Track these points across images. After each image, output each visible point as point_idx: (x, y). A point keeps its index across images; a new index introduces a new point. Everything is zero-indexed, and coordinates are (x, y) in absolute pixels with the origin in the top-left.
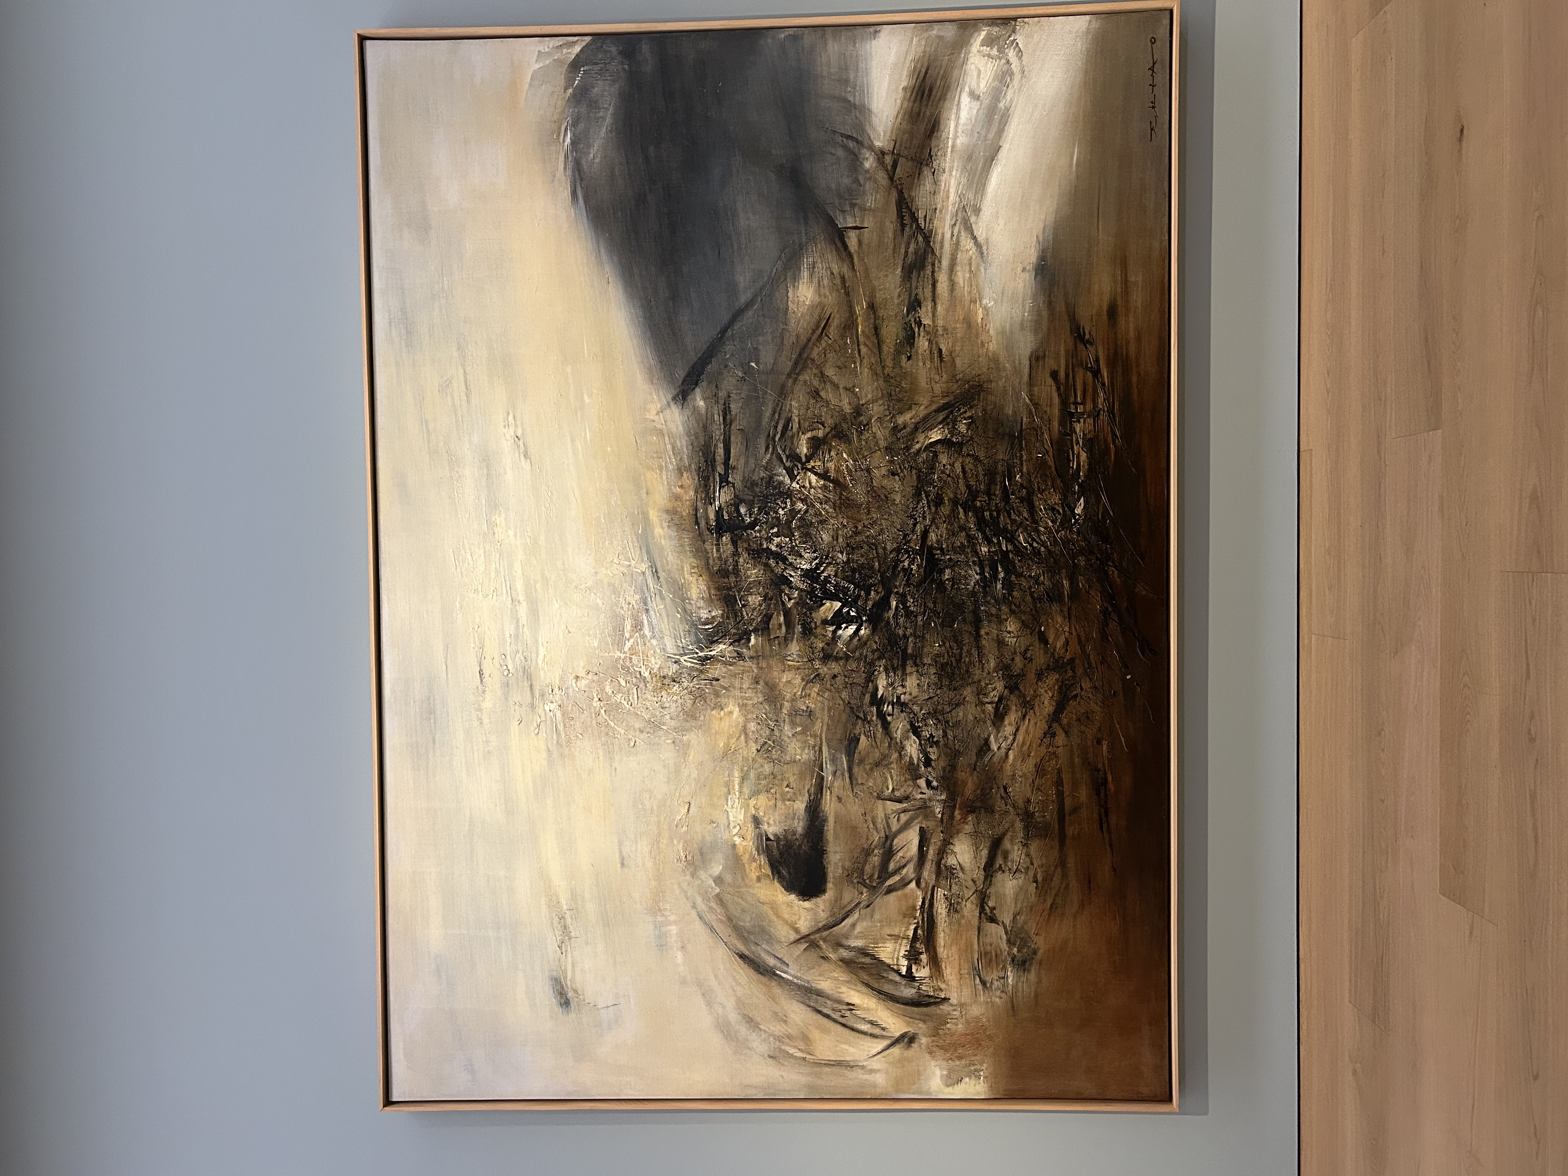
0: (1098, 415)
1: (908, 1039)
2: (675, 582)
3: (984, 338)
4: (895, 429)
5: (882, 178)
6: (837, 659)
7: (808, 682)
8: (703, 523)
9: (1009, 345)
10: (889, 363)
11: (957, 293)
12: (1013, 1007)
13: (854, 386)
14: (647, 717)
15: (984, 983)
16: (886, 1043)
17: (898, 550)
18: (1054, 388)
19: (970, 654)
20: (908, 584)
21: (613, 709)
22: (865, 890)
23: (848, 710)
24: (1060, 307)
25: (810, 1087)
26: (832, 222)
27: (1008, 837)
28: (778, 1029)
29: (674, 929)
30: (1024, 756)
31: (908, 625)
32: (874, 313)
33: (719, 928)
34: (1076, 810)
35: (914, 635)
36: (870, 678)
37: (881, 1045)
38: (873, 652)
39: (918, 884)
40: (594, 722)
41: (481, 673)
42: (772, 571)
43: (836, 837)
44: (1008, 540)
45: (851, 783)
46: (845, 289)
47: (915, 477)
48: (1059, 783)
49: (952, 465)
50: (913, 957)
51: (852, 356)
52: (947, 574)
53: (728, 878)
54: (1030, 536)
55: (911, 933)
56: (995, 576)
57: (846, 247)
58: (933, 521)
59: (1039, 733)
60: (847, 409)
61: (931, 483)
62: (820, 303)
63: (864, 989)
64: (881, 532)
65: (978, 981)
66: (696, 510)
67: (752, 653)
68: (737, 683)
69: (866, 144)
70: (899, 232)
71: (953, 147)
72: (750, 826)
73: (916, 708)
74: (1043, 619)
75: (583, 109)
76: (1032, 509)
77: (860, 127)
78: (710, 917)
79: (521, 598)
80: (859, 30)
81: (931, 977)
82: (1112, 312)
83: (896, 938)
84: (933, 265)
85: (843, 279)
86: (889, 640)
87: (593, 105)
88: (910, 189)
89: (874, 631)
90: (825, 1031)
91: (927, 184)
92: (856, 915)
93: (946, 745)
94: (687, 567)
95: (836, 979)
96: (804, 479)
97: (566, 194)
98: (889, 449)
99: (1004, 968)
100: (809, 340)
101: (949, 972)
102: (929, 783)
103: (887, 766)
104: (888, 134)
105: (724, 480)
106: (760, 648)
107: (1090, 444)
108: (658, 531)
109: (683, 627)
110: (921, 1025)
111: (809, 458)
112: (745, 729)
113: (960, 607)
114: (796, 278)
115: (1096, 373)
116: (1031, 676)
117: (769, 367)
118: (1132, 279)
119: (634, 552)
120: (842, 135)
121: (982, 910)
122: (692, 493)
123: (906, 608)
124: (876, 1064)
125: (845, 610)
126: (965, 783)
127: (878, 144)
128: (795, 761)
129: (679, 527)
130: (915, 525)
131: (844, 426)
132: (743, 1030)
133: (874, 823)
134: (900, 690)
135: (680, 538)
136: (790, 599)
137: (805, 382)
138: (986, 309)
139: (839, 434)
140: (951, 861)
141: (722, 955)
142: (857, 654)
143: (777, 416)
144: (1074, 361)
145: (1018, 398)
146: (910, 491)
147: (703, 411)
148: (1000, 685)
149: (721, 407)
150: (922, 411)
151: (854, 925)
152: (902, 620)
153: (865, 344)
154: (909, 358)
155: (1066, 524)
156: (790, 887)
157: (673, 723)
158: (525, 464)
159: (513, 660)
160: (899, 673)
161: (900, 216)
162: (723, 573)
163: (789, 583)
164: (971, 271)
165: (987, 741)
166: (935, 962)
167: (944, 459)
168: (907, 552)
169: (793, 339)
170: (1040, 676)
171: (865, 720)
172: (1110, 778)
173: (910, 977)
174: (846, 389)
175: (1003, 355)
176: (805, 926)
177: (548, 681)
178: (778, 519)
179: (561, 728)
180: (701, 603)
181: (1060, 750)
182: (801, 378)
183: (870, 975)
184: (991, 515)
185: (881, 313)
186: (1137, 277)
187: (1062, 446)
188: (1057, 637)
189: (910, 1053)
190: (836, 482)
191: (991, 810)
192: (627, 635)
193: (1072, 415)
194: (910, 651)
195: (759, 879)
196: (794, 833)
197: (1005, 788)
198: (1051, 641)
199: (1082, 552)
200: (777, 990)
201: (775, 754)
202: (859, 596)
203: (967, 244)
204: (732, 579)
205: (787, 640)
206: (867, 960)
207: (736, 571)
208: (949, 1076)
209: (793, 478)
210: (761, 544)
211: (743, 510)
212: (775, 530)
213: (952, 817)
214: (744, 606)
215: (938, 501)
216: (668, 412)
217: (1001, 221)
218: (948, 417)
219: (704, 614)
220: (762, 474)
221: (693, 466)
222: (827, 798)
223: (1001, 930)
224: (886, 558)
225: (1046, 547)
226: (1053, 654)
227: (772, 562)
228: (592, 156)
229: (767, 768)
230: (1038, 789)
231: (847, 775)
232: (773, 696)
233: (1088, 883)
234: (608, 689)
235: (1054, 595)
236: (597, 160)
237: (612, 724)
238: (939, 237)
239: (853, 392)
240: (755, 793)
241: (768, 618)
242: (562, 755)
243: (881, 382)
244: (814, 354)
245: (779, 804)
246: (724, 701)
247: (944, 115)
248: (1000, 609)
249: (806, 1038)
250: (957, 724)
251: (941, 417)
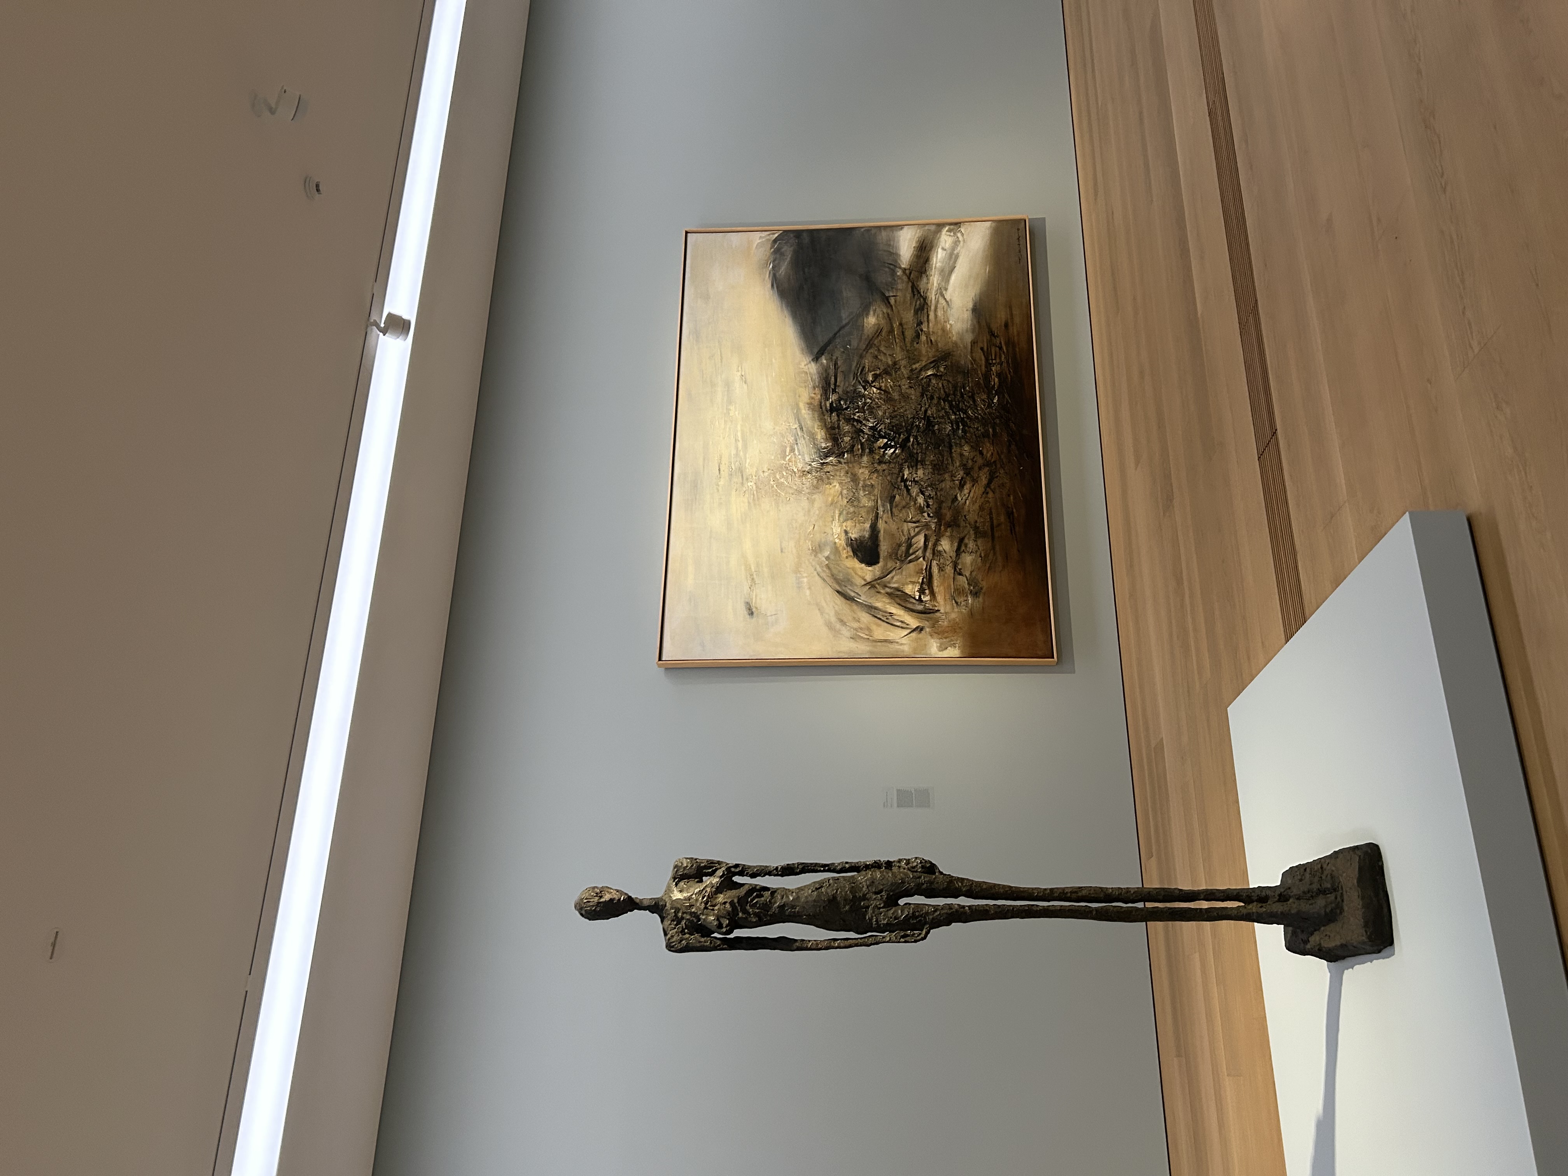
0: (1002, 364)
1: (920, 629)
2: (810, 432)
3: (950, 335)
4: (912, 370)
5: (905, 278)
6: (885, 463)
7: (871, 473)
8: (824, 408)
9: (962, 338)
10: (908, 345)
11: (938, 319)
12: (971, 614)
13: (893, 354)
14: (795, 488)
15: (957, 603)
16: (909, 631)
17: (914, 418)
18: (982, 354)
19: (947, 460)
20: (918, 432)
21: (780, 485)
22: (898, 562)
23: (890, 484)
24: (984, 323)
25: (871, 652)
26: (884, 294)
27: (968, 536)
28: (856, 625)
29: (805, 580)
30: (974, 502)
31: (918, 448)
32: (902, 327)
33: (827, 579)
34: (999, 525)
35: (921, 452)
36: (901, 470)
37: (906, 632)
38: (902, 460)
39: (924, 559)
40: (771, 491)
41: (719, 470)
42: (855, 427)
43: (884, 539)
44: (964, 413)
45: (892, 515)
46: (889, 319)
47: (921, 389)
48: (991, 513)
49: (938, 384)
50: (922, 591)
51: (892, 342)
52: (936, 427)
53: (832, 557)
54: (973, 411)
55: (920, 581)
56: (958, 428)
57: (889, 303)
58: (929, 406)
59: (981, 492)
60: (890, 363)
61: (928, 391)
62: (878, 323)
63: (898, 606)
64: (906, 410)
65: (954, 602)
66: (821, 403)
67: (845, 461)
68: (838, 474)
69: (898, 266)
70: (912, 298)
71: (935, 266)
72: (843, 534)
73: (922, 483)
74: (981, 445)
75: (778, 256)
76: (974, 401)
77: (896, 261)
78: (823, 574)
79: (740, 439)
80: (894, 228)
81: (931, 600)
82: (1006, 325)
83: (913, 583)
84: (927, 309)
85: (888, 314)
86: (910, 455)
87: (782, 254)
88: (917, 281)
89: (902, 451)
90: (879, 626)
91: (925, 280)
92: (894, 573)
93: (936, 498)
94: (816, 426)
95: (884, 602)
96: (870, 390)
97: (769, 285)
98: (909, 378)
99: (967, 596)
100: (873, 337)
101: (940, 598)
102: (929, 515)
103: (909, 508)
104: (908, 263)
105: (834, 391)
106: (849, 459)
107: (999, 375)
108: (803, 411)
109: (813, 451)
110: (927, 623)
111: (873, 382)
112: (841, 493)
113: (943, 441)
114: (867, 315)
115: (1001, 348)
116: (976, 468)
117: (855, 347)
118: (1014, 312)
119: (792, 419)
120: (888, 263)
121: (955, 570)
122: (819, 396)
123: (917, 441)
124: (904, 641)
125: (889, 442)
126: (946, 514)
127: (903, 266)
128: (865, 506)
129: (813, 410)
130: (921, 407)
131: (889, 369)
132: (838, 626)
133: (902, 532)
134: (915, 475)
135: (813, 414)
136: (863, 438)
137: (871, 353)
138: (951, 325)
139: (886, 372)
140: (940, 548)
141: (829, 591)
142: (895, 461)
143: (858, 366)
144: (990, 343)
145: (967, 357)
146: (918, 394)
147: (825, 364)
148: (962, 473)
149: (834, 363)
150: (924, 363)
151: (893, 578)
152: (915, 447)
153: (898, 339)
154: (917, 343)
155: (989, 406)
156: (861, 561)
157: (808, 491)
158: (745, 386)
159: (735, 464)
160: (914, 468)
161: (913, 291)
162: (833, 428)
163: (863, 432)
164: (944, 311)
165: (956, 496)
166: (933, 594)
167: (934, 381)
168: (917, 418)
169: (866, 337)
170: (980, 468)
171: (898, 488)
172: (1014, 510)
173: (920, 600)
174: (890, 355)
175: (959, 342)
176: (869, 578)
177: (750, 473)
178: (858, 406)
179: (755, 493)
180: (822, 441)
181: (990, 500)
182: (870, 351)
183: (900, 600)
184: (956, 403)
185: (905, 327)
186: (1016, 312)
187: (987, 376)
188: (987, 452)
189: (921, 636)
190: (885, 391)
191: (959, 526)
192: (787, 454)
193: (991, 364)
194: (919, 459)
195: (847, 557)
196: (864, 537)
197: (965, 516)
198: (985, 454)
199: (997, 417)
200: (855, 607)
201: (855, 503)
202: (896, 436)
203: (942, 301)
204: (837, 430)
205: (862, 455)
206: (899, 593)
207: (839, 427)
208: (940, 646)
209: (865, 390)
210: (851, 416)
211: (842, 403)
212: (857, 410)
213: (940, 529)
214: (842, 441)
215: (932, 398)
216: (809, 365)
217: (956, 293)
218: (935, 365)
219: (823, 445)
220: (851, 388)
221: (820, 385)
222: (880, 521)
223: (965, 579)
224: (908, 420)
225: (981, 416)
226: (986, 460)
227: (855, 423)
228: (781, 272)
229: (852, 510)
230: (981, 516)
231: (890, 512)
232: (855, 479)
233: (1006, 557)
234: (778, 477)
235: (986, 435)
236: (783, 274)
237: (779, 491)
238: (930, 299)
239: (893, 356)
240: (846, 520)
241: (853, 446)
242: (755, 504)
243: (905, 352)
244: (876, 342)
245: (857, 525)
246: (832, 481)
247: (930, 257)
248: (961, 441)
249: (869, 629)
250: (942, 490)
251: (932, 365)
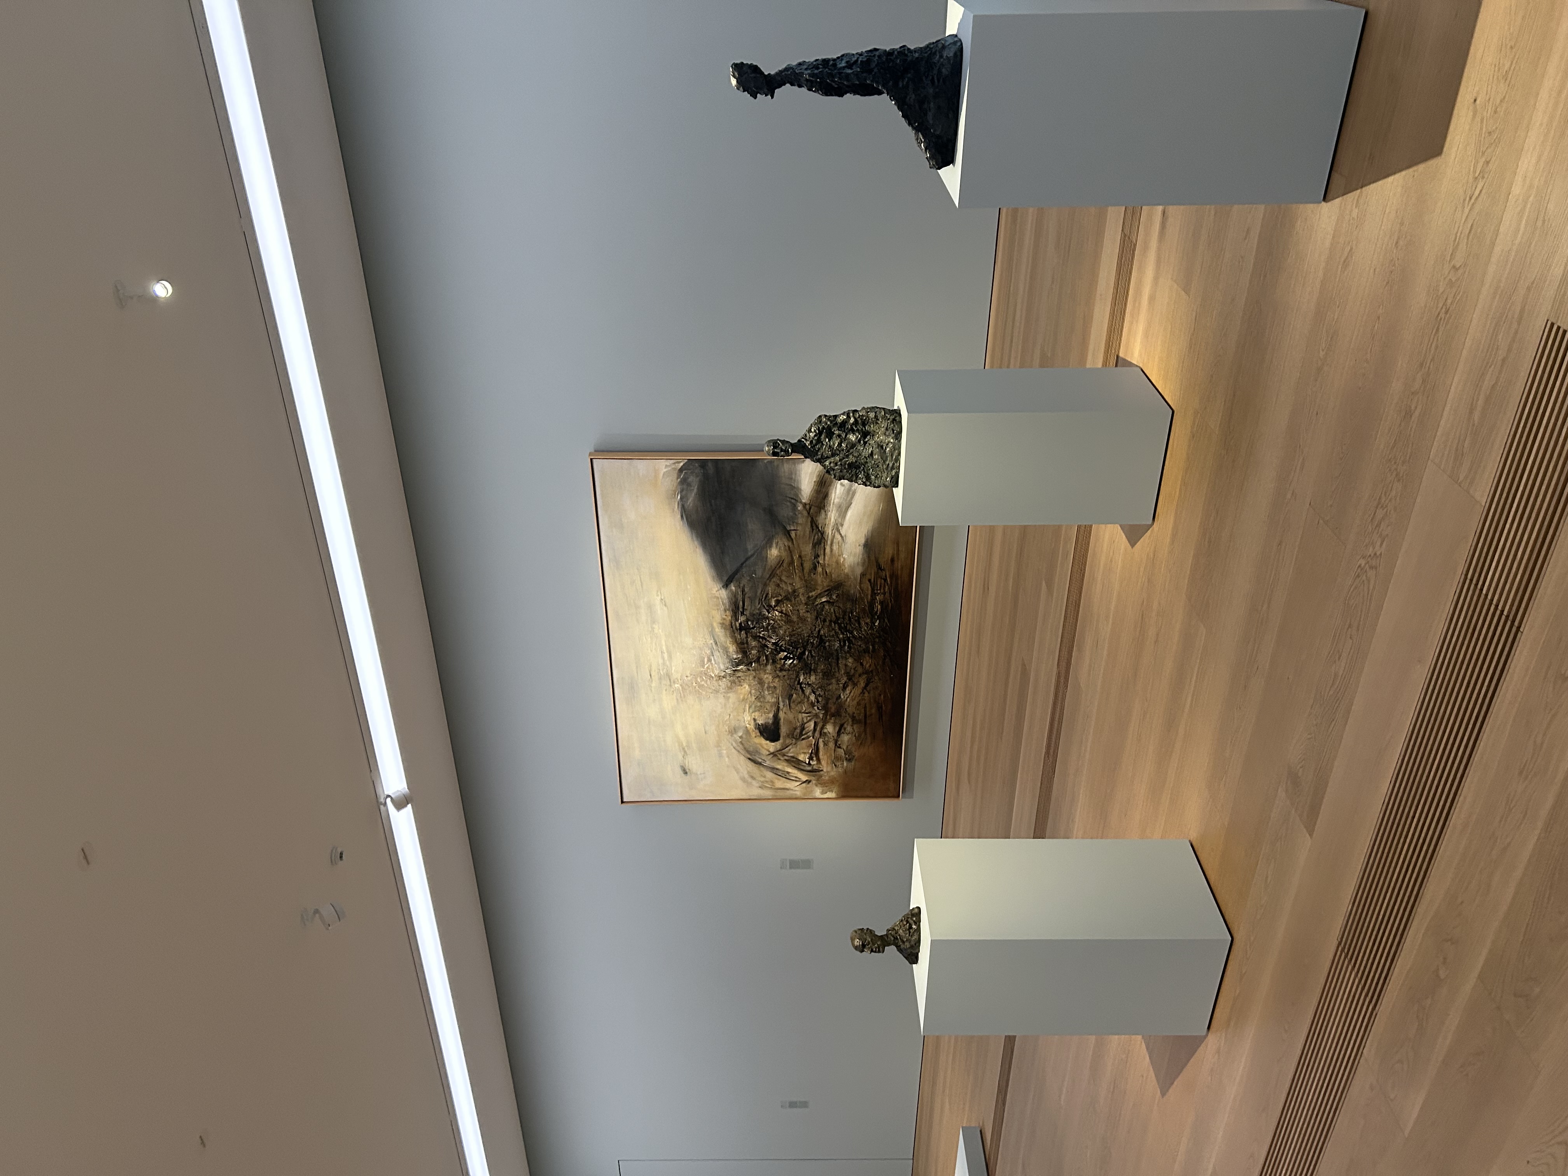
0: (885, 594)
1: (808, 782)
2: (723, 646)
3: (843, 568)
4: (809, 597)
5: (805, 513)
6: (785, 670)
7: (774, 678)
8: (734, 627)
9: (852, 568)
10: (806, 575)
11: (834, 552)
12: (845, 772)
13: (793, 583)
14: (714, 688)
15: (835, 766)
16: (801, 782)
17: (809, 636)
18: (869, 585)
19: (835, 669)
20: (812, 647)
21: (701, 686)
22: (794, 740)
23: (789, 686)
24: (873, 558)
25: (773, 795)
26: (785, 528)
27: (846, 723)
28: (763, 779)
29: (725, 752)
30: (853, 700)
31: (812, 660)
32: (801, 559)
33: (741, 751)
34: (871, 715)
35: (814, 663)
36: (798, 676)
37: (798, 783)
38: (799, 668)
39: (813, 738)
40: (694, 690)
41: (650, 675)
42: (761, 643)
43: (784, 724)
44: (850, 634)
45: (790, 708)
46: (790, 551)
47: (816, 613)
48: (865, 708)
49: (830, 609)
50: (811, 758)
51: (792, 573)
52: (827, 644)
53: (744, 736)
54: (858, 632)
55: (810, 751)
56: (845, 644)
57: (790, 536)
58: (822, 627)
59: (859, 692)
60: (790, 591)
61: (822, 615)
62: (780, 556)
63: (793, 768)
64: (803, 630)
65: (833, 765)
66: (732, 623)
67: (753, 669)
68: (747, 678)
69: (799, 501)
70: (811, 532)
71: (833, 503)
72: (753, 721)
73: (814, 686)
74: (862, 658)
75: (685, 487)
76: (859, 624)
77: (797, 495)
78: (738, 748)
79: (665, 651)
81: (817, 764)
82: (892, 560)
83: (805, 753)
84: (824, 543)
85: (789, 547)
86: (805, 665)
87: (689, 485)
88: (816, 517)
89: (799, 662)
90: (778, 779)
91: (823, 515)
92: (791, 747)
93: (825, 697)
94: (728, 642)
95: (783, 765)
96: (773, 613)
97: (679, 516)
98: (806, 604)
99: (843, 761)
100: (775, 567)
101: (823, 762)
102: (818, 708)
103: (803, 703)
104: (808, 497)
105: (742, 613)
106: (756, 667)
107: (881, 603)
108: (717, 630)
109: (727, 661)
110: (814, 778)
111: (775, 606)
112: (750, 692)
113: (832, 654)
114: (771, 547)
115: (885, 580)
116: (857, 675)
117: (760, 576)
118: (900, 549)
119: (708, 637)
120: (790, 498)
121: (836, 745)
122: (730, 618)
123: (811, 655)
124: (796, 789)
125: (788, 655)
126: (831, 708)
127: (803, 501)
128: (769, 702)
129: (725, 629)
130: (815, 628)
131: (789, 596)
132: (750, 780)
133: (798, 720)
134: (808, 680)
135: (725, 632)
136: (768, 652)
137: (774, 582)
138: (844, 559)
139: (787, 598)
140: (825, 731)
141: (742, 758)
142: (793, 669)
143: (763, 592)
144: (877, 576)
145: (856, 588)
146: (814, 617)
147: (734, 591)
148: (845, 679)
149: (741, 590)
150: (819, 592)
151: (790, 750)
152: (810, 659)
153: (798, 569)
154: (814, 574)
155: (872, 628)
156: (767, 739)
157: (724, 691)
158: (665, 608)
159: (663, 671)
160: (809, 675)
161: (812, 526)
162: (742, 643)
163: (768, 647)
164: (839, 546)
165: (840, 696)
166: (818, 760)
167: (827, 607)
168: (812, 637)
169: (769, 567)
170: (860, 675)
171: (795, 689)
172: (883, 706)
173: (809, 764)
174: (790, 584)
175: (850, 574)
176: (772, 750)
177: (676, 677)
178: (763, 626)
179: (681, 692)
180: (734, 653)
181: (866, 698)
182: (772, 580)
183: (795, 763)
184: (844, 625)
185: (804, 559)
186: (902, 548)
187: (872, 604)
188: (867, 663)
189: (808, 785)
190: (786, 614)
191: (840, 716)
192: (706, 663)
193: (875, 594)
194: (812, 668)
195: (755, 737)
196: (769, 723)
197: (846, 709)
198: (864, 665)
199: (877, 637)
200: (762, 768)
201: (761, 700)
202: (794, 651)
203: (838, 536)
204: (746, 645)
205: (766, 665)
206: (795, 759)
207: (747, 643)
208: (822, 791)
209: (769, 613)
210: (757, 634)
211: (749, 623)
212: (762, 629)
213: (826, 718)
214: (750, 654)
215: (825, 621)
216: (720, 591)
217: (851, 529)
218: (829, 593)
219: (735, 656)
220: (757, 611)
221: (730, 609)
222: (781, 712)
223: (842, 751)
224: (804, 638)
225: (864, 636)
226: (865, 669)
227: (761, 640)
228: (689, 503)
229: (759, 704)
230: (858, 709)
231: (788, 706)
232: (761, 682)
233: (874, 736)
234: (699, 680)
235: (866, 651)
236: (691, 505)
237: (701, 691)
238: (827, 534)
239: (793, 585)
240: (754, 712)
241: (759, 658)
242: (682, 700)
243: (803, 582)
244: (778, 572)
245: (763, 715)
246: (742, 684)
247: (830, 492)
248: (846, 655)
249: (772, 782)
250: (829, 690)
251: (826, 593)
